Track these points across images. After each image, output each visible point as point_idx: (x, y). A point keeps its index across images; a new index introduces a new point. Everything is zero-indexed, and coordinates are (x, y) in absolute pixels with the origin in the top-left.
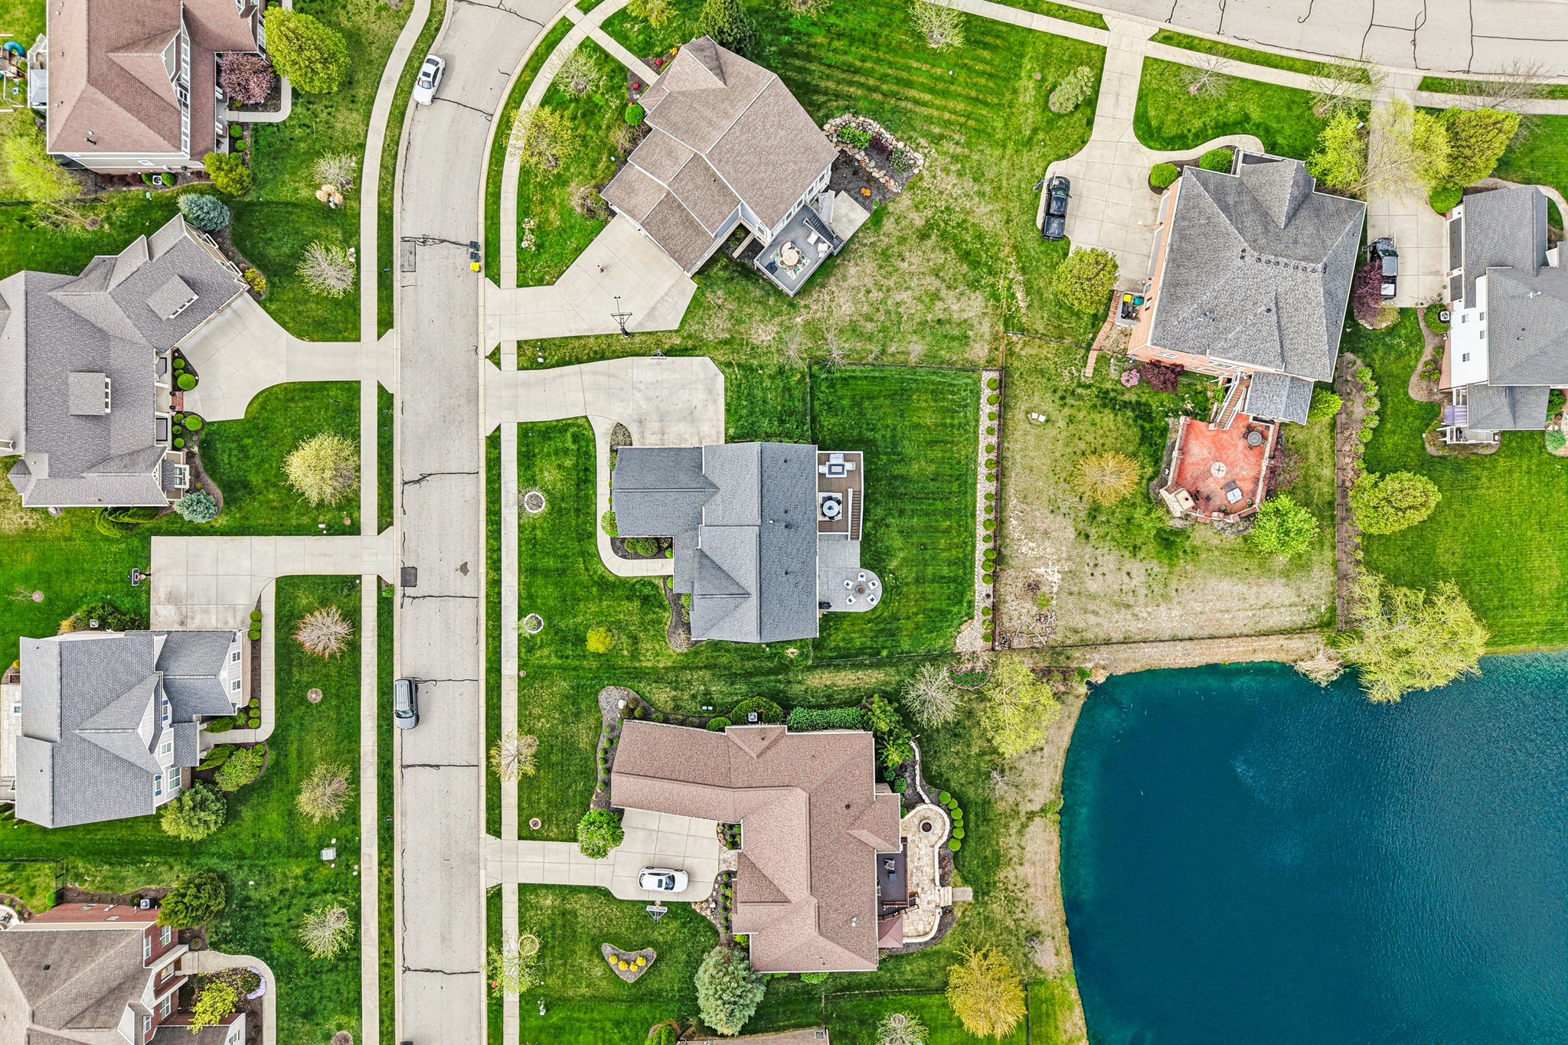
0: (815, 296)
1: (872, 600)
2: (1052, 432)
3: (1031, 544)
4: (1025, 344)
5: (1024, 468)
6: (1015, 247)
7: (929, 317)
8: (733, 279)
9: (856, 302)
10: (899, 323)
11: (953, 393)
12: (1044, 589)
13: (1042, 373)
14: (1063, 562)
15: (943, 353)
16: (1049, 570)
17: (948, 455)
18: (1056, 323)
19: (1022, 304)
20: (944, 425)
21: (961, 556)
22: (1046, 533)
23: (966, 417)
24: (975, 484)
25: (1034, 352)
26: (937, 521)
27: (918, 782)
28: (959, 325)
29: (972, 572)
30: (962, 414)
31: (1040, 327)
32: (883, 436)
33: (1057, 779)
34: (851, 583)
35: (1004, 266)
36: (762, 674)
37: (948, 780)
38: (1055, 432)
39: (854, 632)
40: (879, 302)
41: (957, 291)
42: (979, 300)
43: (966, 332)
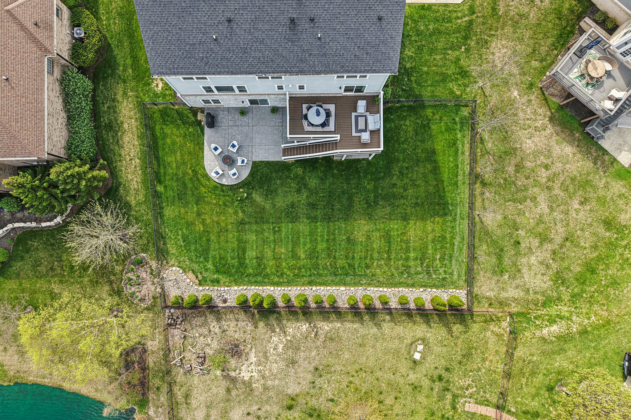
0: (540, 111)
1: (217, 173)
2: (403, 367)
3: (281, 346)
4: (499, 336)
5: (363, 337)
7: (521, 233)
9: (536, 154)
10: (514, 201)
11: (442, 259)
12: (233, 362)
13: (467, 356)
14: (262, 382)
15: (485, 247)
16: (253, 367)
17: (376, 255)
18: (527, 370)
19: (545, 331)
20: (408, 250)
21: (268, 270)
22: (293, 362)
23: (418, 273)
24: (345, 285)
25: (491, 345)
26: (305, 244)
27: (17, 225)
28: (515, 264)
29: (250, 283)
30: (419, 269)
31: (519, 353)
32: (394, 185)
33: (31, 378)
34: (235, 150)
35: (584, 311)
37: (22, 258)
38: (403, 370)
39: (182, 156)
40: (536, 178)
41: (551, 261)
42: (543, 285)
43: (507, 271)
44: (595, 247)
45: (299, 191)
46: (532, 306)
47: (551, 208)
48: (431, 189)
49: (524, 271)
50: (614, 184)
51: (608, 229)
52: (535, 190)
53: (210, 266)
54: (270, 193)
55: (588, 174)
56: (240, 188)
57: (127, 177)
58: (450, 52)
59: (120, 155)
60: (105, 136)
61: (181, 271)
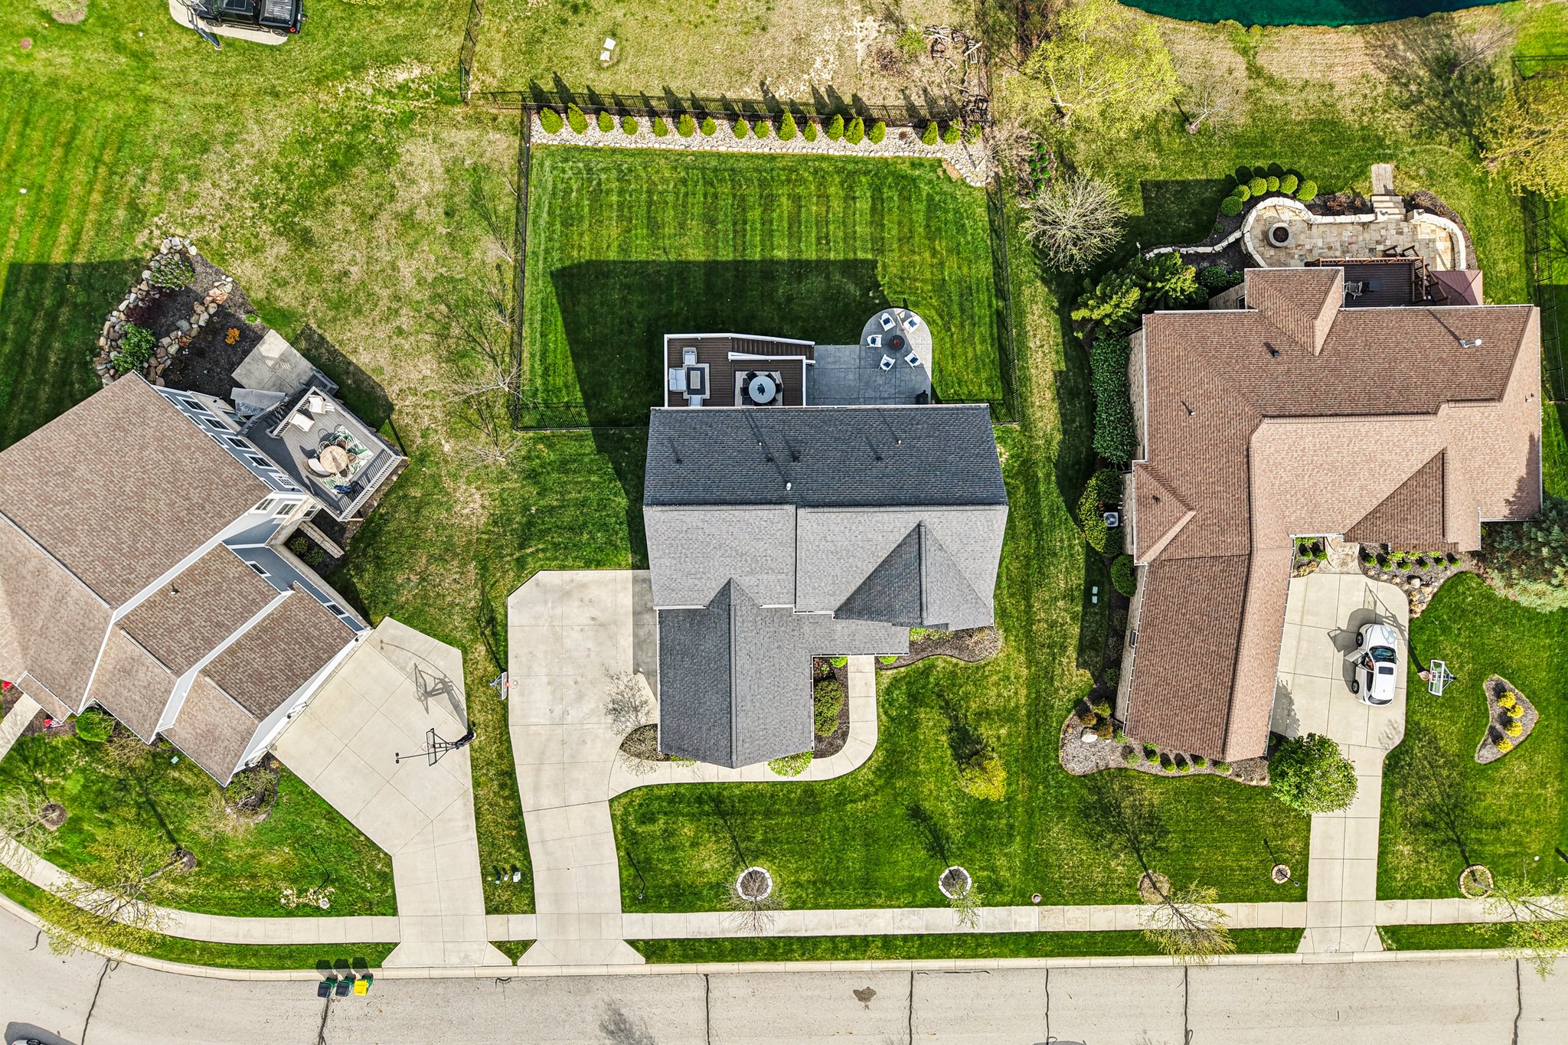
0: (407, 420)
1: (912, 323)
2: (631, 27)
3: (818, 64)
4: (484, 69)
5: (693, 75)
6: (319, 82)
7: (442, 230)
8: (378, 557)
9: (417, 352)
10: (452, 280)
11: (568, 192)
12: (890, 43)
13: (533, 41)
14: (846, 13)
15: (501, 208)
16: (860, 36)
17: (670, 198)
18: (446, 14)
19: (416, 72)
20: (621, 205)
21: (837, 180)
22: (798, 40)
23: (606, 170)
24: (719, 155)
25: (498, 55)
26: (780, 217)
27: (1208, 250)
28: (454, 181)
29: (864, 161)
30: (603, 177)
31: (456, 41)
32: (641, 306)
33: (1194, 29)
34: (885, 359)
35: (353, 103)
36: (1037, 504)
37: (1202, 203)
38: (632, 23)
39: (965, 354)
40: (417, 314)
41: (397, 184)
42: (412, 148)
43: (467, 170)
44: (328, 203)
45: (790, 299)
46: (431, 114)
47: (394, 267)
48: (583, 299)
49: (441, 170)
50: (294, 304)
51: (306, 231)
52: (419, 297)
53: (925, 189)
54: (834, 296)
55: (334, 320)
56: (878, 305)
57: (1048, 321)
58: (555, 503)
59: (1057, 352)
60: (1080, 380)
61: (968, 180)
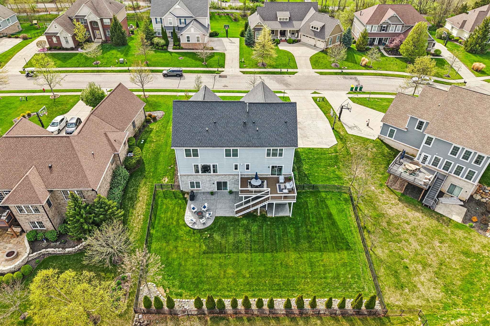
0: (391, 196)
1: (192, 223)
7: (406, 260)
9: (397, 217)
11: (353, 277)
15: (383, 270)
17: (302, 275)
23: (337, 288)
26: (249, 267)
28: (410, 281)
30: (337, 285)
35: (478, 309)
44: (464, 268)
45: (245, 233)
46: (435, 310)
47: (421, 245)
48: (334, 234)
50: (457, 232)
51: (468, 257)
53: (177, 282)
54: (224, 234)
55: (437, 227)
56: (206, 231)
58: (329, 167)
61: (155, 285)
